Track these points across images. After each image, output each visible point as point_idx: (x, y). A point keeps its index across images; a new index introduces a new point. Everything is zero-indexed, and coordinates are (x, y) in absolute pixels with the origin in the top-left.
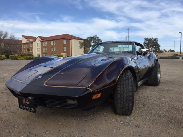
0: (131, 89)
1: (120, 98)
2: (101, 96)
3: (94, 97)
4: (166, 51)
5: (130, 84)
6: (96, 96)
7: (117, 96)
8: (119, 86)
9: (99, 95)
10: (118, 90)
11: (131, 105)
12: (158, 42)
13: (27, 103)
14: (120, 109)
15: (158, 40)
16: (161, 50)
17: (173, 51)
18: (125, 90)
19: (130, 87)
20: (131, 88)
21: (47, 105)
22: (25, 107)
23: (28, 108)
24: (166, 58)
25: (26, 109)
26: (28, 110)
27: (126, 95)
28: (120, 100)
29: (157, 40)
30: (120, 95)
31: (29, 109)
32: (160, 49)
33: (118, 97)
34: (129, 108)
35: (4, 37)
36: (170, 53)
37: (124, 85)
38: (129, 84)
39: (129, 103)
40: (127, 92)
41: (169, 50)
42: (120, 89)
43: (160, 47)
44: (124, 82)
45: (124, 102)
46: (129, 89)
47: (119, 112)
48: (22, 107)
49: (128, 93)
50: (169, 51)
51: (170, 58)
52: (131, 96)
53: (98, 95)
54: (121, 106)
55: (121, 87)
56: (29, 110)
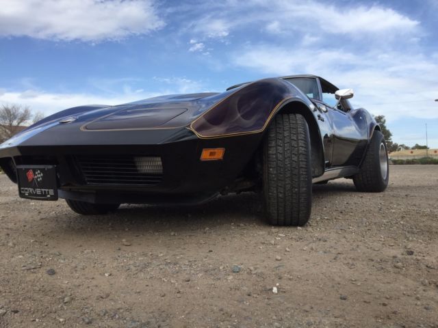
0: (303, 149)
1: (275, 172)
2: (225, 156)
3: (206, 155)
4: (407, 148)
5: (299, 138)
6: (211, 154)
7: (269, 168)
8: (273, 144)
9: (219, 154)
10: (270, 152)
11: (305, 189)
12: (385, 125)
13: (38, 178)
14: (278, 202)
15: (385, 121)
16: (394, 143)
17: (425, 147)
18: (289, 152)
19: (300, 144)
20: (304, 146)
21: (89, 181)
22: (31, 190)
23: (38, 191)
24: (409, 162)
25: (36, 195)
26: (39, 195)
27: (291, 164)
28: (275, 179)
29: (382, 120)
30: (277, 164)
31: (42, 192)
32: (392, 142)
33: (271, 169)
34: (299, 199)
35: (21, 122)
36: (417, 152)
37: (287, 140)
38: (297, 137)
39: (299, 185)
40: (293, 156)
41: (414, 145)
42: (277, 149)
43: (391, 137)
44: (286, 134)
45: (288, 181)
46: (298, 150)
47: (275, 212)
48: (26, 191)
49: (295, 158)
50: (413, 148)
51: (418, 163)
52: (304, 166)
53: (216, 150)
54: (281, 195)
55: (277, 145)
56: (42, 195)
